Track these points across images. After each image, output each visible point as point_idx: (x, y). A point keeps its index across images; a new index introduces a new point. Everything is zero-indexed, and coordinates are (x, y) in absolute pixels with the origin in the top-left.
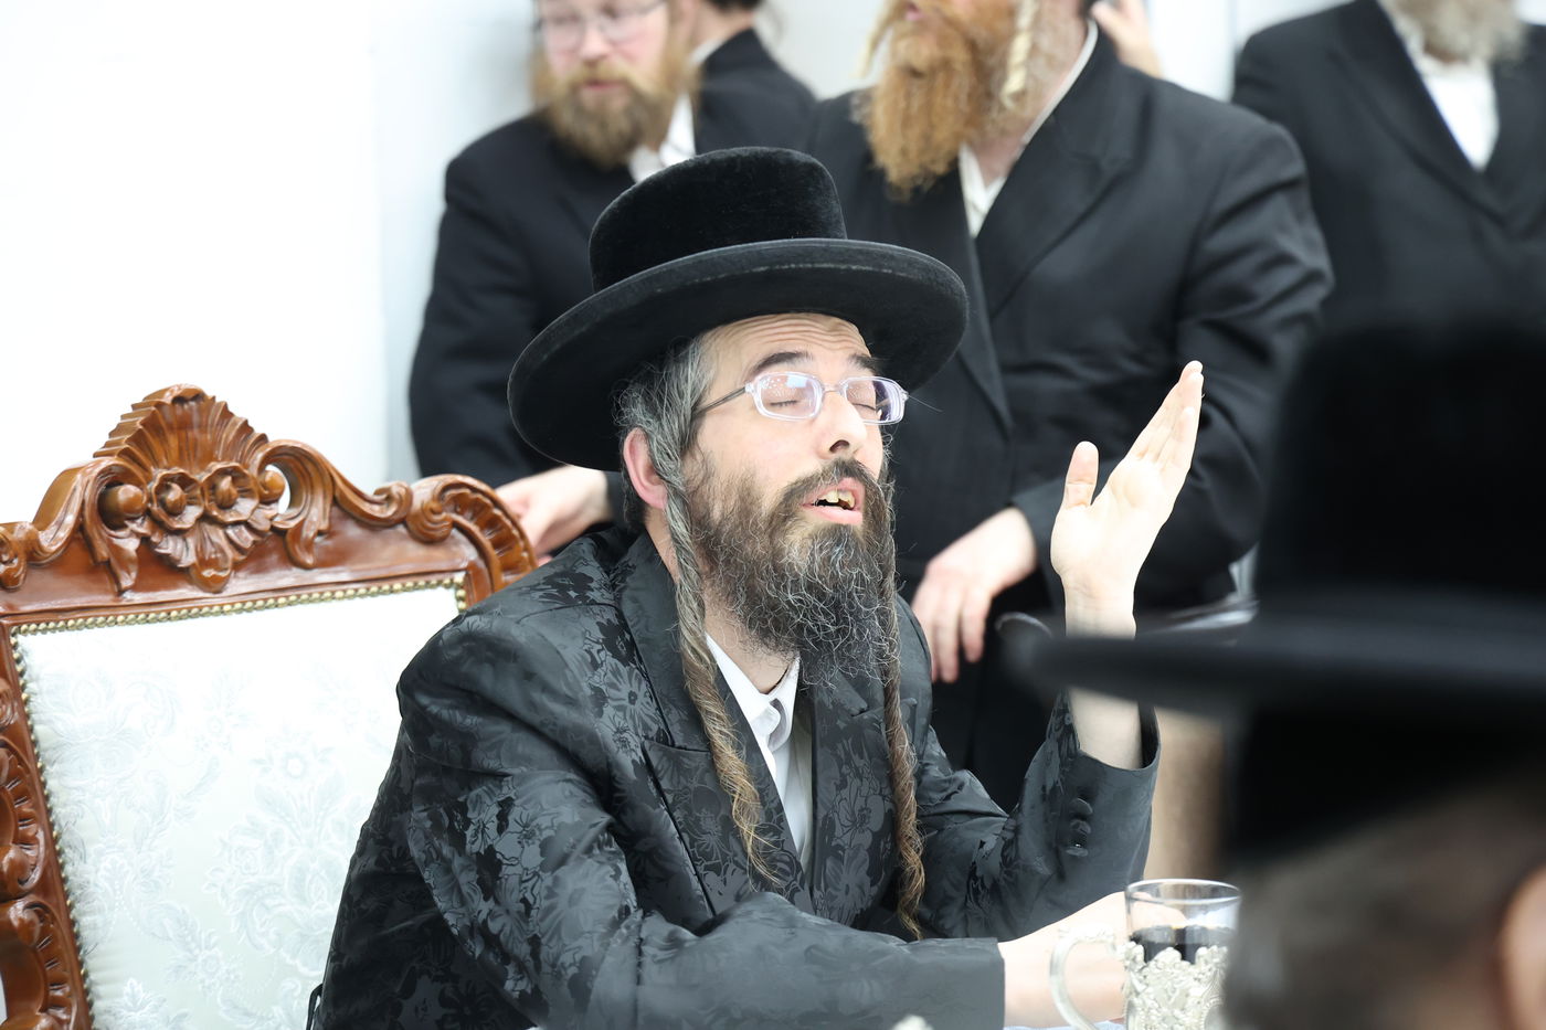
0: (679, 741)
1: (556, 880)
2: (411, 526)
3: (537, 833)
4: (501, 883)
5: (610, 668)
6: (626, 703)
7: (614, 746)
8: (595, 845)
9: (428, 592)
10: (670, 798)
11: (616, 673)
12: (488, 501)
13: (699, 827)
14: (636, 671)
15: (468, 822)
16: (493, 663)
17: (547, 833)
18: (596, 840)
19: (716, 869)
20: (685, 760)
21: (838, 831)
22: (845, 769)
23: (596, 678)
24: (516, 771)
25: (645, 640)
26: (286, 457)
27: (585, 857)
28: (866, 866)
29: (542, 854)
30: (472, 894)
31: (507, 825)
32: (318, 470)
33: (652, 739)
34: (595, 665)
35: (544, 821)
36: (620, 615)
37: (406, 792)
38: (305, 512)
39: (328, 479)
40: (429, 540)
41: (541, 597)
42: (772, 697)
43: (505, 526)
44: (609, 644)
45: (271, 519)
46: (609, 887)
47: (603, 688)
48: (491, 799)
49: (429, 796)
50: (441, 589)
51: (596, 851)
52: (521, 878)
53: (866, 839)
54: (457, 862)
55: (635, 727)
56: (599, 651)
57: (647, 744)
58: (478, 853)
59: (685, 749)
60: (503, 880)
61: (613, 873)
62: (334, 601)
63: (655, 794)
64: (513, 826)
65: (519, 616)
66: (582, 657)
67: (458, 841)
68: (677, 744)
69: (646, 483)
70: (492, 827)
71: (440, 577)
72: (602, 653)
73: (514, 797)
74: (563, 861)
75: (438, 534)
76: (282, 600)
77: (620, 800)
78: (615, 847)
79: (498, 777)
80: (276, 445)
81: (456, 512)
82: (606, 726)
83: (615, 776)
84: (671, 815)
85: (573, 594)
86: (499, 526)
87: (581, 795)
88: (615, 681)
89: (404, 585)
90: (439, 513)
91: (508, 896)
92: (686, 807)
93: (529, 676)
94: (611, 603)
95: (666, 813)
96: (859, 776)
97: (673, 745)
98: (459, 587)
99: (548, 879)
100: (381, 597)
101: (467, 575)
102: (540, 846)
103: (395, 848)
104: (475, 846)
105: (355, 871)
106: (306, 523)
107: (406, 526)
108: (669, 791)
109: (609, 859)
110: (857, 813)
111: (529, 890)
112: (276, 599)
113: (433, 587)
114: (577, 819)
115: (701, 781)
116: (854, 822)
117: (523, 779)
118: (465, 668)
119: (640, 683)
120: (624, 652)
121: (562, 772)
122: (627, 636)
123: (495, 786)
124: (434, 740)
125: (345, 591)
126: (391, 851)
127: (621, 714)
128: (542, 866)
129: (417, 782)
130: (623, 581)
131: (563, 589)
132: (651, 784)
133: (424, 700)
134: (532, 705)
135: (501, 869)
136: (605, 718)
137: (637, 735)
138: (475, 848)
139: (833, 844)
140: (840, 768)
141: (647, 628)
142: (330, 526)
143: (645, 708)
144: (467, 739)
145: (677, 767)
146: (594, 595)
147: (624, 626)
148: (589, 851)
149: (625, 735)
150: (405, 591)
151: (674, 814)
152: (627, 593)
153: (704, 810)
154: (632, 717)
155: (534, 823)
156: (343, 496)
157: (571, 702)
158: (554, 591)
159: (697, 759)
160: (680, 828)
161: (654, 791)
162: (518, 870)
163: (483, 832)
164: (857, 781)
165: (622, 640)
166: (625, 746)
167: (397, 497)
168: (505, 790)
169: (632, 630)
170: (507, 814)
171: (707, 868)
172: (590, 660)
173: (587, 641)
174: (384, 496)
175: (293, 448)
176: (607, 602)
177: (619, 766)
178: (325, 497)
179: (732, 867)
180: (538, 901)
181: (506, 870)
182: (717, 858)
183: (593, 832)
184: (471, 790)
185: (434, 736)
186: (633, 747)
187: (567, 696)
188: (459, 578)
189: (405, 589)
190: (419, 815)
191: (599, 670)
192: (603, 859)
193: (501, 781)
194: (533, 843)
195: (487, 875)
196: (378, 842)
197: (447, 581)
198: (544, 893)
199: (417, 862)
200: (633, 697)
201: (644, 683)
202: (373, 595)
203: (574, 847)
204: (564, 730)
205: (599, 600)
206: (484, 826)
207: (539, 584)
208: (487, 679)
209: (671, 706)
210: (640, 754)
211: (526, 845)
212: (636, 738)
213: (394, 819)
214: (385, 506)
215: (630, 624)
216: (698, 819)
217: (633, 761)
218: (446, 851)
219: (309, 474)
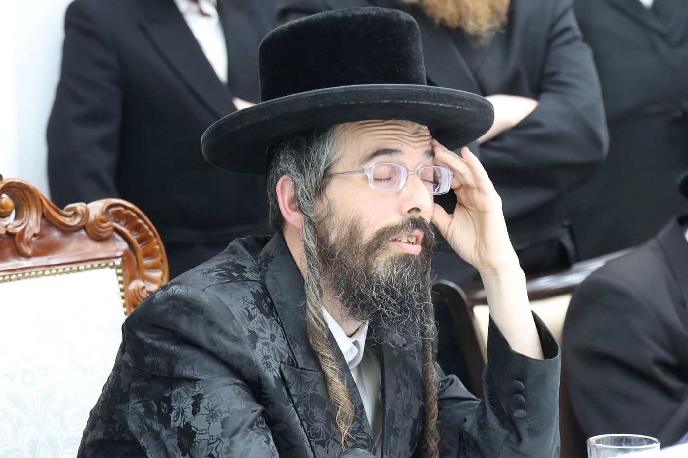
0: (301, 364)
1: (232, 443)
2: (89, 230)
3: (219, 415)
4: (195, 445)
5: (259, 319)
6: (269, 341)
7: (263, 367)
8: (255, 423)
9: (100, 271)
10: (295, 400)
11: (262, 322)
12: (134, 215)
13: (313, 417)
14: (275, 321)
15: (171, 409)
16: (188, 314)
17: (225, 415)
18: (255, 420)
19: (322, 444)
20: (305, 376)
21: (396, 420)
22: (399, 382)
23: (251, 325)
24: (204, 377)
25: (280, 303)
26: (14, 189)
27: (249, 430)
28: (409, 441)
29: (222, 427)
30: (174, 451)
31: (199, 410)
32: (33, 197)
33: (285, 363)
34: (251, 317)
35: (224, 408)
36: (264, 287)
37: (125, 391)
38: (26, 222)
39: (39, 202)
40: (99, 238)
41: (216, 275)
42: (353, 339)
43: (145, 229)
44: (258, 305)
45: (6, 227)
46: (264, 448)
47: (256, 331)
48: (188, 395)
49: (141, 393)
50: (107, 269)
51: (255, 427)
52: (208, 442)
53: (409, 424)
54: (164, 433)
55: (275, 357)
56: (252, 309)
57: (282, 367)
58: (179, 427)
59: (305, 369)
60: (197, 443)
61: (266, 440)
62: (44, 277)
63: (287, 397)
64: (203, 410)
65: (204, 287)
66: (243, 312)
67: (165, 420)
68: (300, 366)
69: (289, 210)
70: (189, 412)
71: (107, 261)
72: (255, 310)
73: (203, 393)
74: (236, 432)
75: (104, 235)
76: (13, 277)
77: (266, 399)
78: (265, 425)
79: (193, 381)
80: (7, 182)
81: (115, 221)
82: (258, 354)
83: (263, 385)
84: (296, 410)
85: (235, 274)
86: (142, 229)
87: (245, 393)
88: (262, 327)
89: (85, 266)
90: (105, 222)
91: (200, 452)
92: (305, 405)
93: (211, 323)
94: (258, 280)
95: (293, 408)
96: (406, 385)
97: (297, 367)
98: (118, 267)
99: (226, 442)
100: (72, 275)
101: (123, 260)
102: (221, 423)
103: (117, 426)
104: (176, 423)
105: (89, 439)
106: (27, 228)
107: (86, 230)
108: (296, 396)
109: (263, 431)
110: (405, 408)
111: (214, 449)
112: (10, 276)
113: (103, 267)
114: (244, 407)
115: (314, 389)
116: (404, 413)
117: (209, 381)
118: (170, 317)
119: (277, 329)
120: (267, 309)
121: (233, 379)
122: (269, 300)
123: (190, 387)
124: (148, 359)
125: (50, 271)
126: (114, 428)
127: (266, 347)
128: (222, 434)
129: (133, 385)
130: (266, 265)
131: (229, 271)
132: (285, 391)
133: (141, 335)
134: (212, 341)
135: (195, 437)
136: (257, 350)
137: (276, 360)
138: (177, 424)
139: (394, 426)
140: (397, 380)
141: (281, 295)
142: (41, 231)
143: (280, 344)
144: (172, 359)
145: (300, 379)
146: (248, 275)
147: (267, 294)
148: (251, 426)
149: (269, 360)
150: (86, 270)
151: (298, 409)
152: (269, 273)
153: (316, 407)
154: (273, 349)
155: (217, 409)
156: (48, 212)
157: (236, 340)
158: (224, 272)
159: (312, 376)
160: (301, 418)
161: (286, 395)
162: (207, 437)
163: (182, 414)
164: (405, 389)
165: (266, 302)
166: (269, 367)
167: (80, 212)
168: (197, 389)
169: (272, 297)
170: (199, 404)
171: (317, 443)
172: (247, 314)
173: (245, 303)
174: (72, 212)
175: (18, 183)
176: (255, 279)
177: (266, 379)
178: (37, 213)
179: (332, 442)
180: (220, 455)
181: (198, 437)
182: (323, 437)
183: (254, 415)
184: (172, 389)
185: (148, 356)
186: (274, 368)
187: (235, 336)
188: (118, 262)
189: (86, 269)
190: (135, 406)
191: (253, 320)
192: (259, 432)
193: (195, 384)
194: (217, 421)
195: (185, 441)
196: (105, 422)
197: (111, 264)
198: (224, 450)
199: (134, 433)
200: (273, 338)
201: (279, 329)
202: (67, 273)
203: (242, 424)
204: (232, 356)
205: (251, 278)
206: (183, 411)
207: (214, 268)
208: (184, 325)
209: (296, 343)
210: (278, 372)
211: (212, 422)
212: (275, 362)
213: (116, 407)
214: (73, 218)
215: (271, 292)
216: (312, 413)
217: (274, 376)
218: (156, 426)
219: (27, 199)
